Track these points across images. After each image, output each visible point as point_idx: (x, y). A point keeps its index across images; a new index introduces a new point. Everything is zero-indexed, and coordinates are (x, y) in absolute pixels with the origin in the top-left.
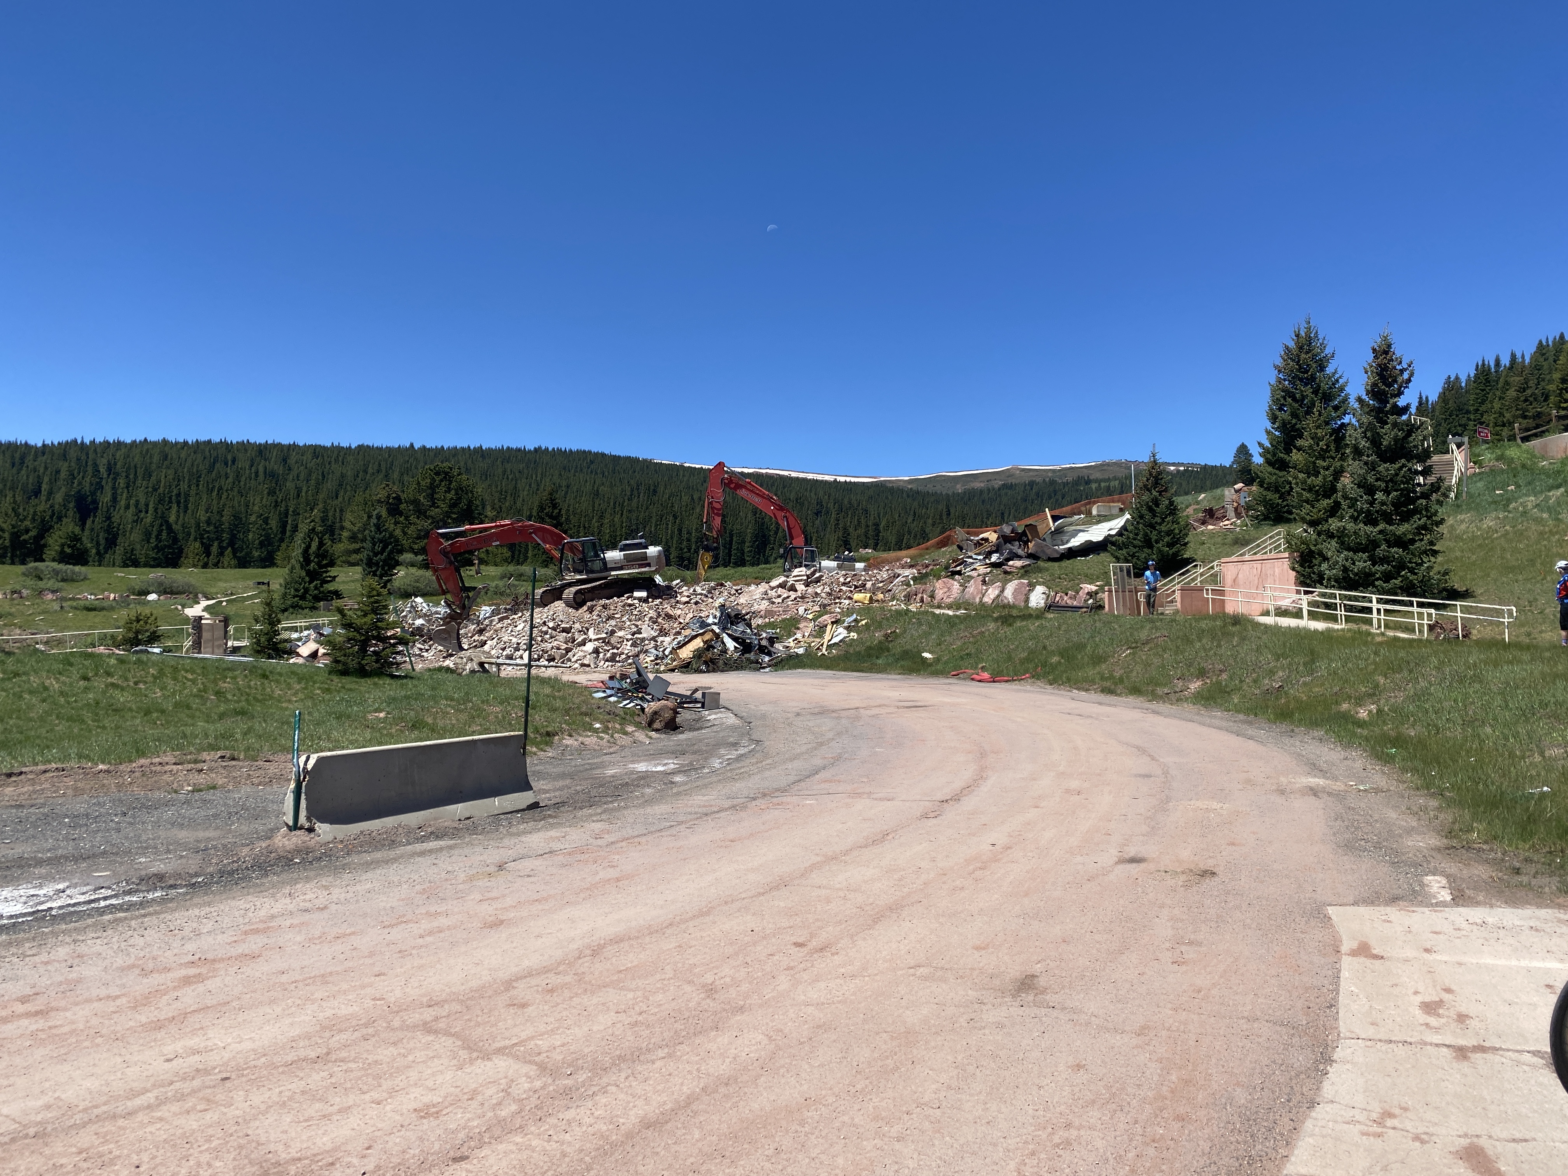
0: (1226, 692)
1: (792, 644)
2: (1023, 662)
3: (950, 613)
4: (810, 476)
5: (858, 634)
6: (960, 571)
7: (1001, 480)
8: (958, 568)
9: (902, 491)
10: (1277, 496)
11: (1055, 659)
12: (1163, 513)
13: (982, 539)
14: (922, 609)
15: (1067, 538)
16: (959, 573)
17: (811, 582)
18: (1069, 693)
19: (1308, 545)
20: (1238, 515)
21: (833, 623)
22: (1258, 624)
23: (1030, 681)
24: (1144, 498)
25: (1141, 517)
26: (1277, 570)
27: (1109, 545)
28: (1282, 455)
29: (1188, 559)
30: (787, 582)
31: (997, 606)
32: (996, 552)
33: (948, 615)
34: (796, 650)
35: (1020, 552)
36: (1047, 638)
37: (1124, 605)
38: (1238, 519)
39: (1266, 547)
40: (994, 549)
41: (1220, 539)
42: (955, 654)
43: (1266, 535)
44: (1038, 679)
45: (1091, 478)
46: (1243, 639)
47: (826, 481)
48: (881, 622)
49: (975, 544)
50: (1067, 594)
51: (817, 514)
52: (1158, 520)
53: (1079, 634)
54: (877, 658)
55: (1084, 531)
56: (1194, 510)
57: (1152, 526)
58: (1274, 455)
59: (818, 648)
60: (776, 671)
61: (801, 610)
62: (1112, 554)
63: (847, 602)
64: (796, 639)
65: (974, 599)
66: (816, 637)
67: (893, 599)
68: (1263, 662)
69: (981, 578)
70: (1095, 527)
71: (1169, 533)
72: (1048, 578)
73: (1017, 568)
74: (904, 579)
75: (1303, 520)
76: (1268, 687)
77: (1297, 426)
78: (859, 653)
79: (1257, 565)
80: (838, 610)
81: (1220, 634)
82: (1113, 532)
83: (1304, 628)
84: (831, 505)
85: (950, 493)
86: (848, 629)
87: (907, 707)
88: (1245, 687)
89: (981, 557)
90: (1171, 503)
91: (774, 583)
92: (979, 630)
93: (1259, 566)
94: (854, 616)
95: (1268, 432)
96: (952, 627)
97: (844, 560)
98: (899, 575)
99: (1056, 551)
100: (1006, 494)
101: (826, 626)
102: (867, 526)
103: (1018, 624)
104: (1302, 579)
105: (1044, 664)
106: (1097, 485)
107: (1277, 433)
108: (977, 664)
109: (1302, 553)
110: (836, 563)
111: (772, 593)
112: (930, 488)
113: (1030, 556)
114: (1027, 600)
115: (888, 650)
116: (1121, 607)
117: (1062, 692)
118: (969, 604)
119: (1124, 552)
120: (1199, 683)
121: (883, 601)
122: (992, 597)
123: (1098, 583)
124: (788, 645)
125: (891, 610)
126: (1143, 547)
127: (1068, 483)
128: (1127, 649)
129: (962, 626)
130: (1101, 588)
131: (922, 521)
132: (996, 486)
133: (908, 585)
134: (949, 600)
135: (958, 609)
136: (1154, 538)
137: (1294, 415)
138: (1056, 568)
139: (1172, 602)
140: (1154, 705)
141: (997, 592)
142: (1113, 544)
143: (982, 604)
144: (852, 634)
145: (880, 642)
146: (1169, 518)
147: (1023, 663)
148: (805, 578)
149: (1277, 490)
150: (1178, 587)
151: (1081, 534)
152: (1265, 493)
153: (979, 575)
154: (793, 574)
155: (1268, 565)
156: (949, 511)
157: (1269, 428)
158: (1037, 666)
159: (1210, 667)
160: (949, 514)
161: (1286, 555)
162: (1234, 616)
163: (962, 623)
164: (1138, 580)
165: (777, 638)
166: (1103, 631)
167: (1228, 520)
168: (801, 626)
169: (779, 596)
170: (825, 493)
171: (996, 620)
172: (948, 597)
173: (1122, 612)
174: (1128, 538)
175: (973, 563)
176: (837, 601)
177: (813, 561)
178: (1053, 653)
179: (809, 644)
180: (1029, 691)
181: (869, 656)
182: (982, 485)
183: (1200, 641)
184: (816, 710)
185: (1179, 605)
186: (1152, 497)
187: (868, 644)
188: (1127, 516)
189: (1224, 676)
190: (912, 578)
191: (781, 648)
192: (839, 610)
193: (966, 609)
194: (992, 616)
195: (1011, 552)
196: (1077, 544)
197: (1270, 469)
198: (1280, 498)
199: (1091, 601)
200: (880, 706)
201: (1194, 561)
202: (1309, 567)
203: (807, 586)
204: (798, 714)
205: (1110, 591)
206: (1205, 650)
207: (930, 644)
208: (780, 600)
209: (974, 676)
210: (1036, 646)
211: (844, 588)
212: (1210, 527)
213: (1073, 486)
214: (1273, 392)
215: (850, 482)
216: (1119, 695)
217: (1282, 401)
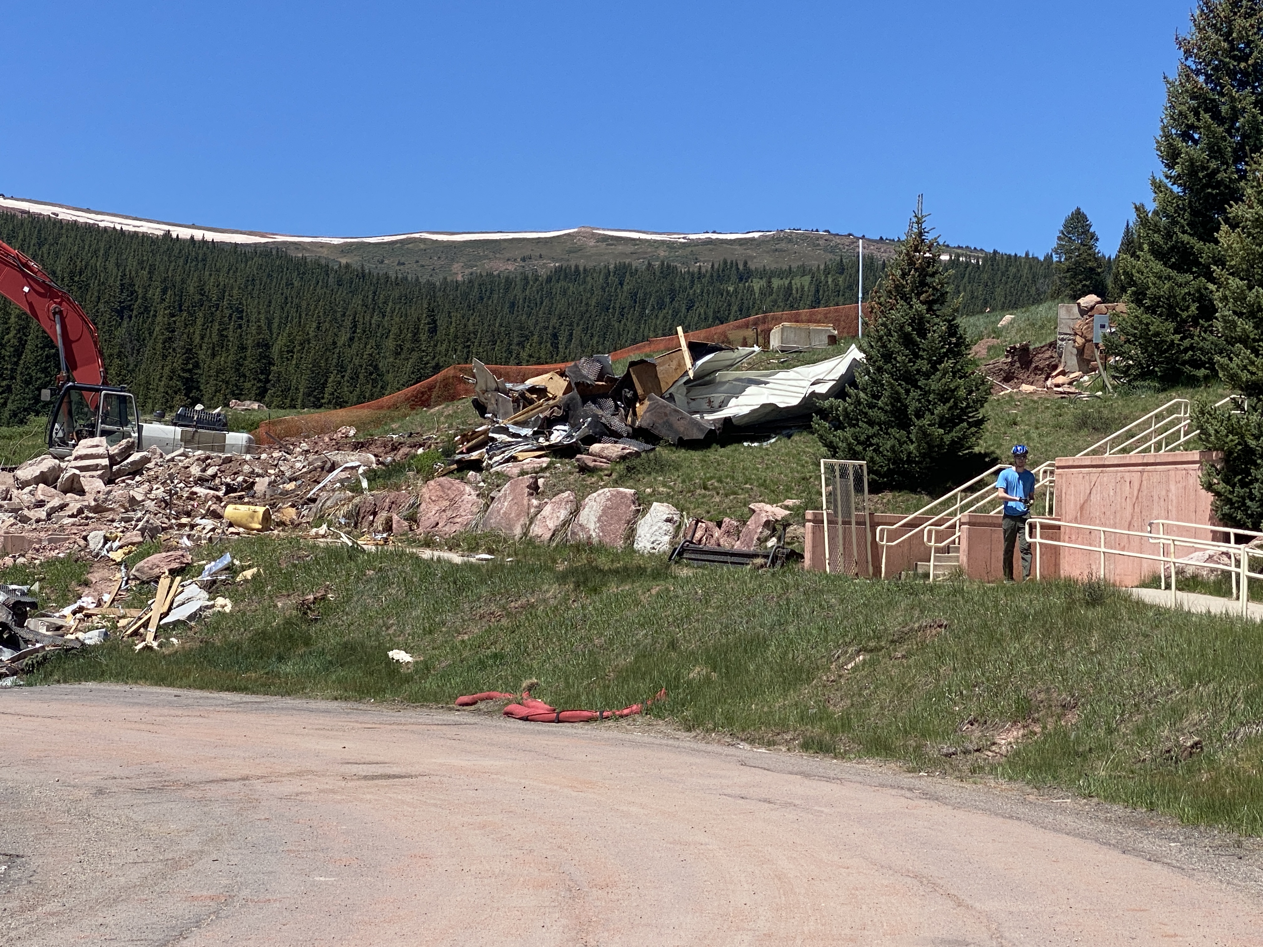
0: (1077, 753)
1: (71, 622)
2: (624, 675)
3: (456, 558)
4: (106, 221)
5: (235, 603)
6: (479, 462)
7: (553, 259)
8: (475, 455)
9: (326, 269)
10: (1171, 326)
11: (696, 673)
12: (934, 351)
13: (533, 390)
14: (390, 547)
15: (722, 396)
16: (476, 465)
17: (119, 473)
18: (731, 750)
19: (1242, 437)
20: (1085, 365)
21: (173, 573)
22: (1141, 606)
23: (640, 720)
24: (894, 314)
25: (888, 357)
26: (1173, 487)
27: (815, 418)
28: (1186, 238)
29: (981, 456)
30: (61, 470)
31: (564, 544)
32: (562, 420)
33: (449, 562)
34: (80, 635)
35: (617, 423)
36: (678, 622)
37: (847, 553)
38: (1086, 373)
39: (1146, 439)
40: (558, 413)
41: (1048, 414)
42: (466, 654)
43: (1146, 411)
44: (658, 716)
45: (752, 266)
46: (1112, 637)
47: (144, 235)
48: (289, 576)
49: (516, 401)
50: (719, 525)
51: (120, 313)
52: (925, 366)
53: (751, 615)
54: (280, 659)
55: (758, 383)
56: (989, 349)
57: (910, 379)
58: (1169, 235)
59: (136, 633)
60: (30, 685)
61: (95, 539)
62: (821, 437)
63: (209, 523)
64: (81, 609)
65: (511, 527)
66: (129, 606)
67: (319, 520)
68: (1157, 689)
69: (527, 480)
70: (781, 375)
71: (945, 396)
72: (679, 486)
73: (609, 459)
74: (344, 475)
75: (1234, 381)
76: (1169, 744)
77: (1219, 176)
78: (237, 647)
79: (1133, 474)
80: (185, 542)
81: (1060, 623)
82: (822, 389)
83: (1240, 618)
84: (155, 293)
85: (437, 280)
86: (212, 587)
87: (365, 778)
88: (1119, 745)
89: (527, 432)
90: (953, 330)
91: (27, 472)
92: (523, 600)
93: (1136, 477)
94: (227, 559)
95: (1158, 187)
96: (460, 591)
97: (201, 423)
98: (333, 468)
99: (696, 424)
100: (564, 292)
101: (157, 580)
102: (243, 348)
103: (613, 588)
104: (1226, 509)
105: (674, 684)
106: (763, 282)
107: (1176, 189)
108: (518, 679)
109: (1230, 453)
110: (179, 429)
111: (23, 496)
112: (390, 267)
113: (638, 434)
114: (631, 535)
115: (307, 642)
116: (840, 560)
117: (714, 748)
118: (497, 539)
119: (848, 433)
120: (1017, 733)
121: (296, 526)
122: (552, 524)
123: (790, 502)
124: (60, 622)
125: (315, 547)
126: (889, 424)
127: (700, 275)
128: (858, 653)
129: (484, 591)
130: (798, 514)
131: (372, 342)
132: (543, 272)
133: (357, 489)
134: (451, 529)
135: (473, 549)
136: (913, 406)
137: (1215, 151)
138: (697, 464)
139: (947, 549)
140: (923, 781)
141: (563, 514)
142: (824, 414)
143: (528, 541)
144: (220, 601)
145: (288, 622)
146: (948, 363)
147: (625, 680)
148: (105, 462)
149: (1171, 314)
150: (964, 516)
151: (751, 389)
152: (1146, 318)
153: (523, 473)
154: (75, 453)
155: (1155, 478)
156: (434, 321)
157: (1160, 176)
158: (656, 688)
159: (1042, 696)
160: (433, 331)
161: (1195, 455)
162: (1090, 585)
163: (483, 581)
164: (875, 498)
165: (34, 605)
166: (805, 609)
167: (1063, 373)
168: (94, 577)
169: (40, 504)
170: (141, 262)
171: (562, 578)
172: (451, 520)
173: (840, 568)
174: (859, 402)
175: (508, 445)
176: (184, 520)
177: (126, 423)
178: (692, 658)
179: (114, 622)
180: (643, 745)
181: (262, 654)
182: (511, 268)
183: (1018, 638)
184: (145, 782)
185: (963, 557)
186: (912, 313)
187: (259, 625)
188: (855, 353)
189: (1072, 718)
190: (364, 474)
191: (43, 631)
192: (189, 543)
193: (490, 551)
194: (551, 570)
195: (596, 420)
196: (746, 410)
197: (1158, 266)
198: (1176, 332)
199: (772, 543)
200: (300, 774)
201: (994, 462)
202: (1243, 484)
203: (110, 481)
204: (100, 792)
205: (818, 521)
206: (1030, 661)
207: (408, 629)
208: (42, 513)
209: (511, 707)
210: (655, 642)
211: (201, 491)
212: (1026, 388)
213: (711, 283)
214: (1173, 95)
215: (204, 242)
216: (843, 756)
217: (1192, 119)
